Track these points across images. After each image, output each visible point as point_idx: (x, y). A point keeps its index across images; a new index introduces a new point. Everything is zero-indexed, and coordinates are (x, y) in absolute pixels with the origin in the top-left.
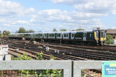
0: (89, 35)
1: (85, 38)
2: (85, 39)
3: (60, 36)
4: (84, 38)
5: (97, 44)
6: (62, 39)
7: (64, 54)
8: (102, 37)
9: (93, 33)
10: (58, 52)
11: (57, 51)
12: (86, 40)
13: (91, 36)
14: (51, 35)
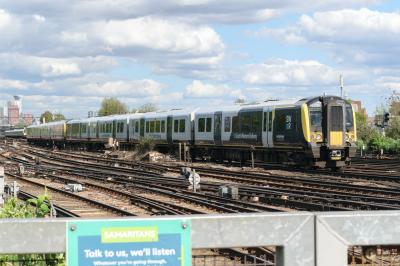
0: (285, 123)
1: (271, 134)
2: (267, 139)
3: (183, 130)
4: (264, 134)
6: (192, 142)
7: (257, 199)
8: (339, 128)
10: (235, 191)
11: (230, 190)
12: (271, 145)
13: (289, 127)
14: (154, 125)
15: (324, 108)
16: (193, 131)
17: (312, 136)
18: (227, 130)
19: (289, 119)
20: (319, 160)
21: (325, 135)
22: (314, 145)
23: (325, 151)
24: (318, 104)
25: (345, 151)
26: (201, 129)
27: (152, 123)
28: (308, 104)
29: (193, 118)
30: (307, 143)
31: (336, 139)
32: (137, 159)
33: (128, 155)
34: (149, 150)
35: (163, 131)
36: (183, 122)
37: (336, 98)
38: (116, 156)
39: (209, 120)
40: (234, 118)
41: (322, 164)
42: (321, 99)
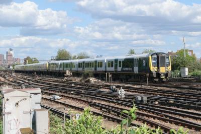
0: (143, 63)
1: (137, 68)
2: (136, 70)
3: (101, 66)
4: (135, 68)
5: (154, 78)
7: (157, 103)
8: (163, 66)
9: (147, 59)
12: (138, 73)
13: (144, 65)
14: (89, 64)
15: (158, 57)
16: (106, 67)
17: (153, 69)
18: (120, 66)
19: (144, 61)
20: (156, 78)
21: (158, 68)
22: (154, 72)
23: (158, 75)
24: (155, 56)
25: (166, 75)
26: (109, 66)
27: (88, 63)
28: (152, 56)
29: (105, 61)
30: (151, 71)
31: (163, 70)
32: (83, 82)
33: (78, 80)
34: (89, 77)
35: (93, 67)
36: (101, 63)
37: (162, 53)
38: (71, 80)
39: (112, 62)
40: (123, 61)
41: (157, 80)
42: (156, 54)
